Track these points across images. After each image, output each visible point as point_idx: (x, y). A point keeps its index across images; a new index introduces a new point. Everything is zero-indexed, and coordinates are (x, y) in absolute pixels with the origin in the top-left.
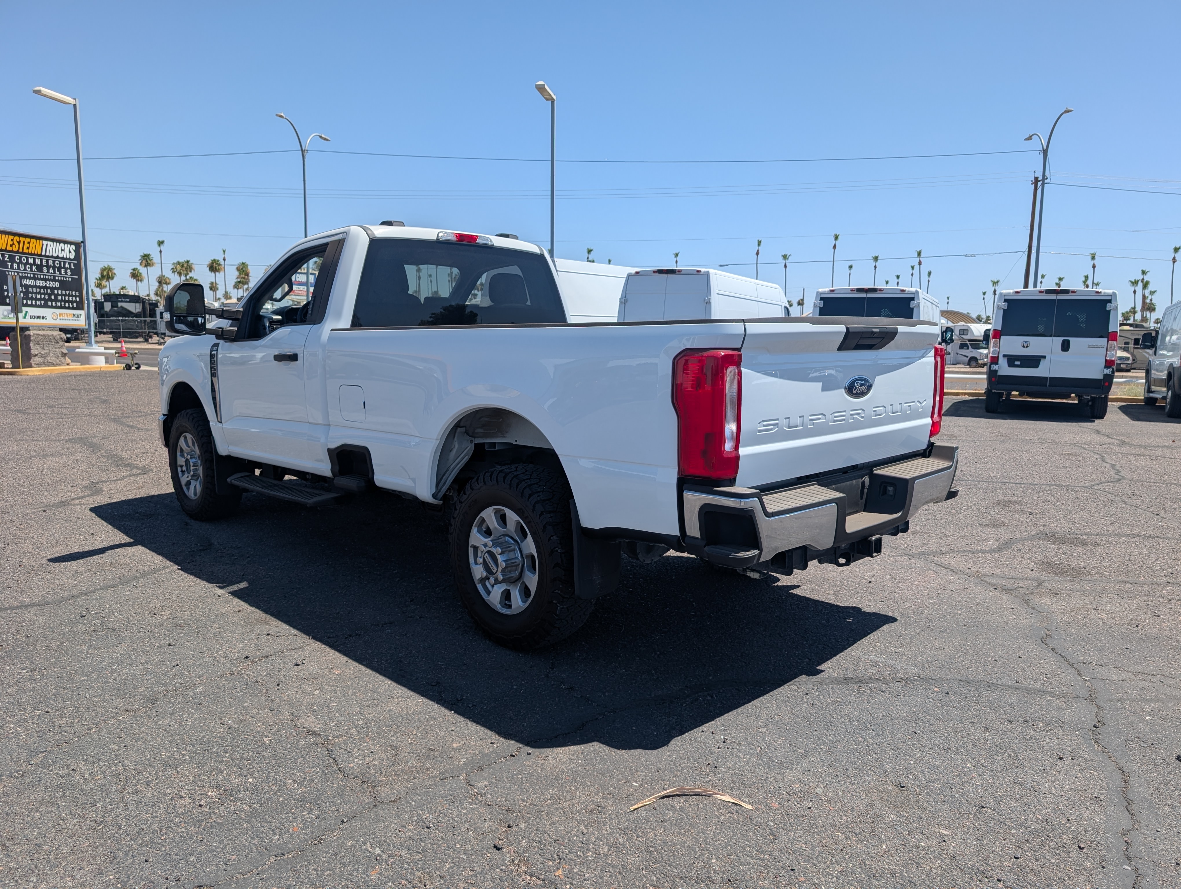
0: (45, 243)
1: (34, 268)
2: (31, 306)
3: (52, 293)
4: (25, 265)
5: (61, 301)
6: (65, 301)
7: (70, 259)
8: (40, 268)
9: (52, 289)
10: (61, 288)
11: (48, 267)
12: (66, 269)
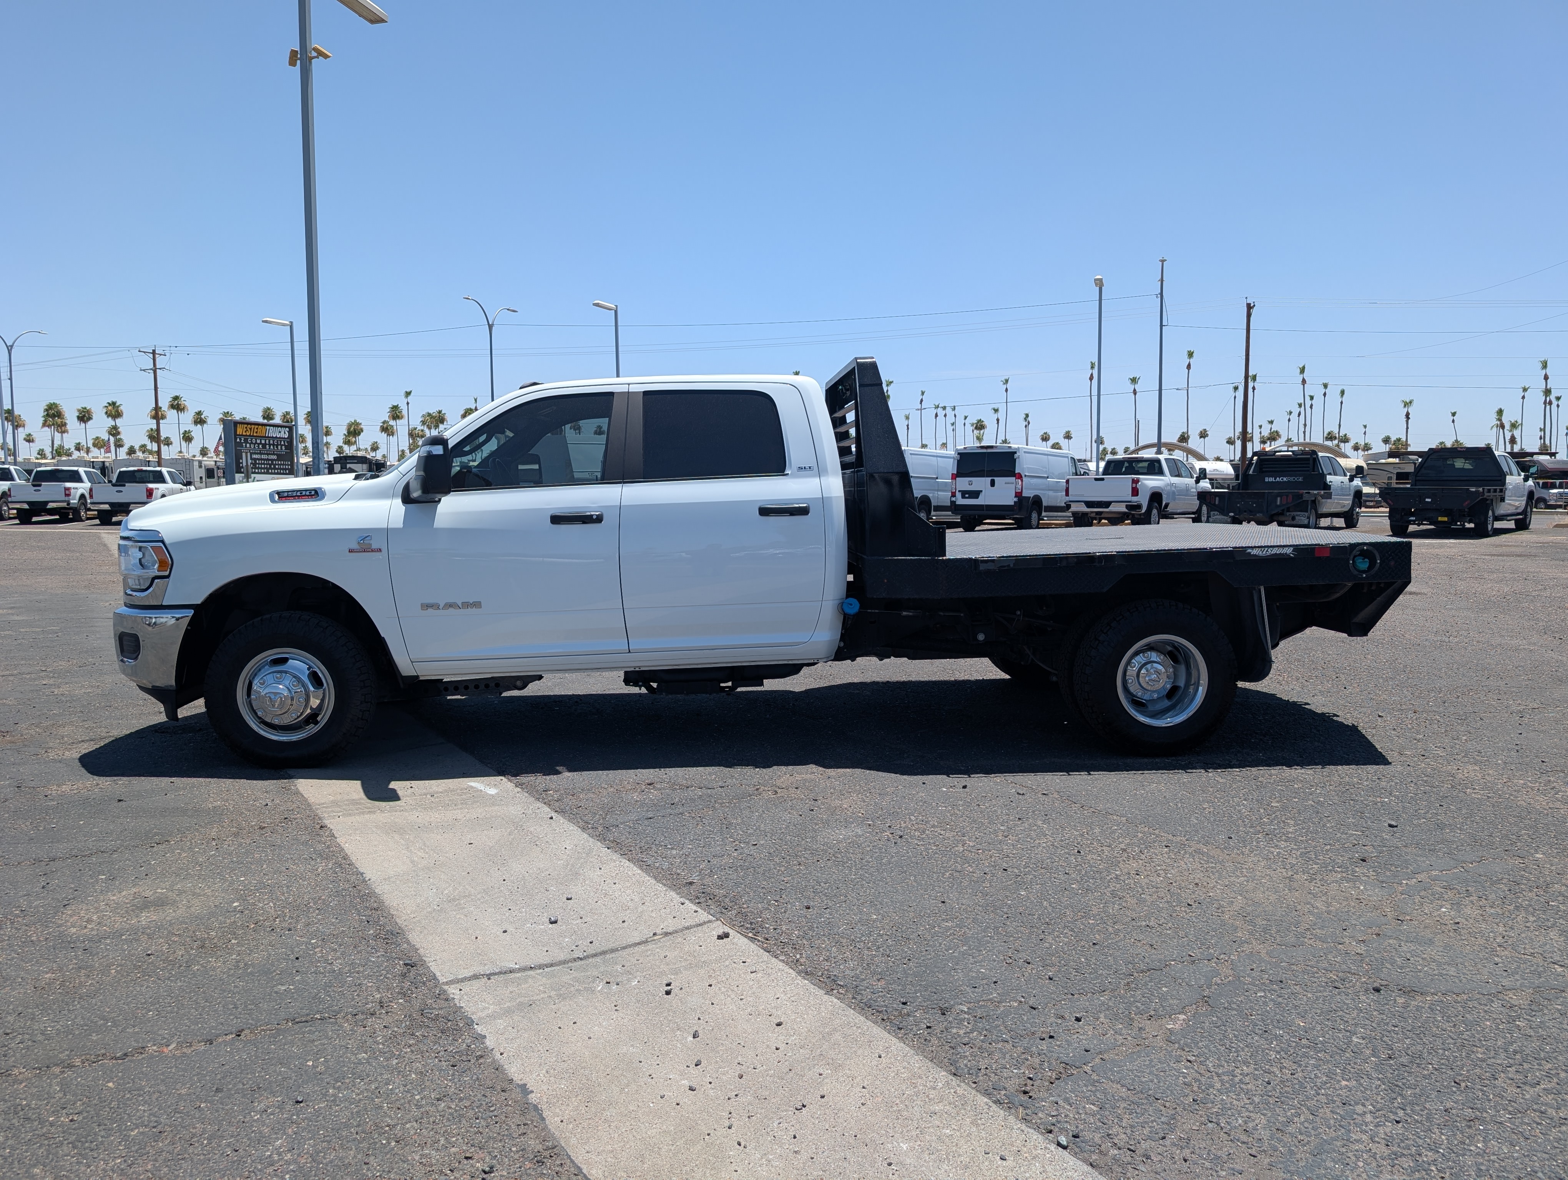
0: (268, 428)
1: (260, 446)
2: (258, 473)
3: (272, 464)
4: (255, 444)
5: (277, 469)
6: (281, 469)
7: (285, 438)
8: (264, 446)
9: (272, 460)
10: (277, 460)
11: (270, 445)
12: (282, 445)
